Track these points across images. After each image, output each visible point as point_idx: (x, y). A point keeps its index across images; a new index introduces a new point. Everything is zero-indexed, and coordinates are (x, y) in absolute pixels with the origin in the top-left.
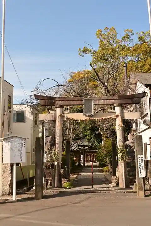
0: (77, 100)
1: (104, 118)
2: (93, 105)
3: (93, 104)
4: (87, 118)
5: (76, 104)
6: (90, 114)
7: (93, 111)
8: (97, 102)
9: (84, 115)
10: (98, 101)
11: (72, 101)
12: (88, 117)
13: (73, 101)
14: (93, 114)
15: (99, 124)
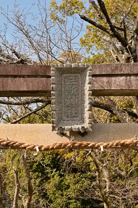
0: (29, 76)
1: (128, 141)
2: (87, 93)
3: (87, 87)
4: (65, 140)
5: (25, 89)
6: (76, 127)
7: (87, 114)
8: (103, 83)
9: (54, 128)
10: (105, 79)
11: (10, 79)
12: (69, 138)
13: (15, 76)
14: (86, 125)
15: (105, 193)
